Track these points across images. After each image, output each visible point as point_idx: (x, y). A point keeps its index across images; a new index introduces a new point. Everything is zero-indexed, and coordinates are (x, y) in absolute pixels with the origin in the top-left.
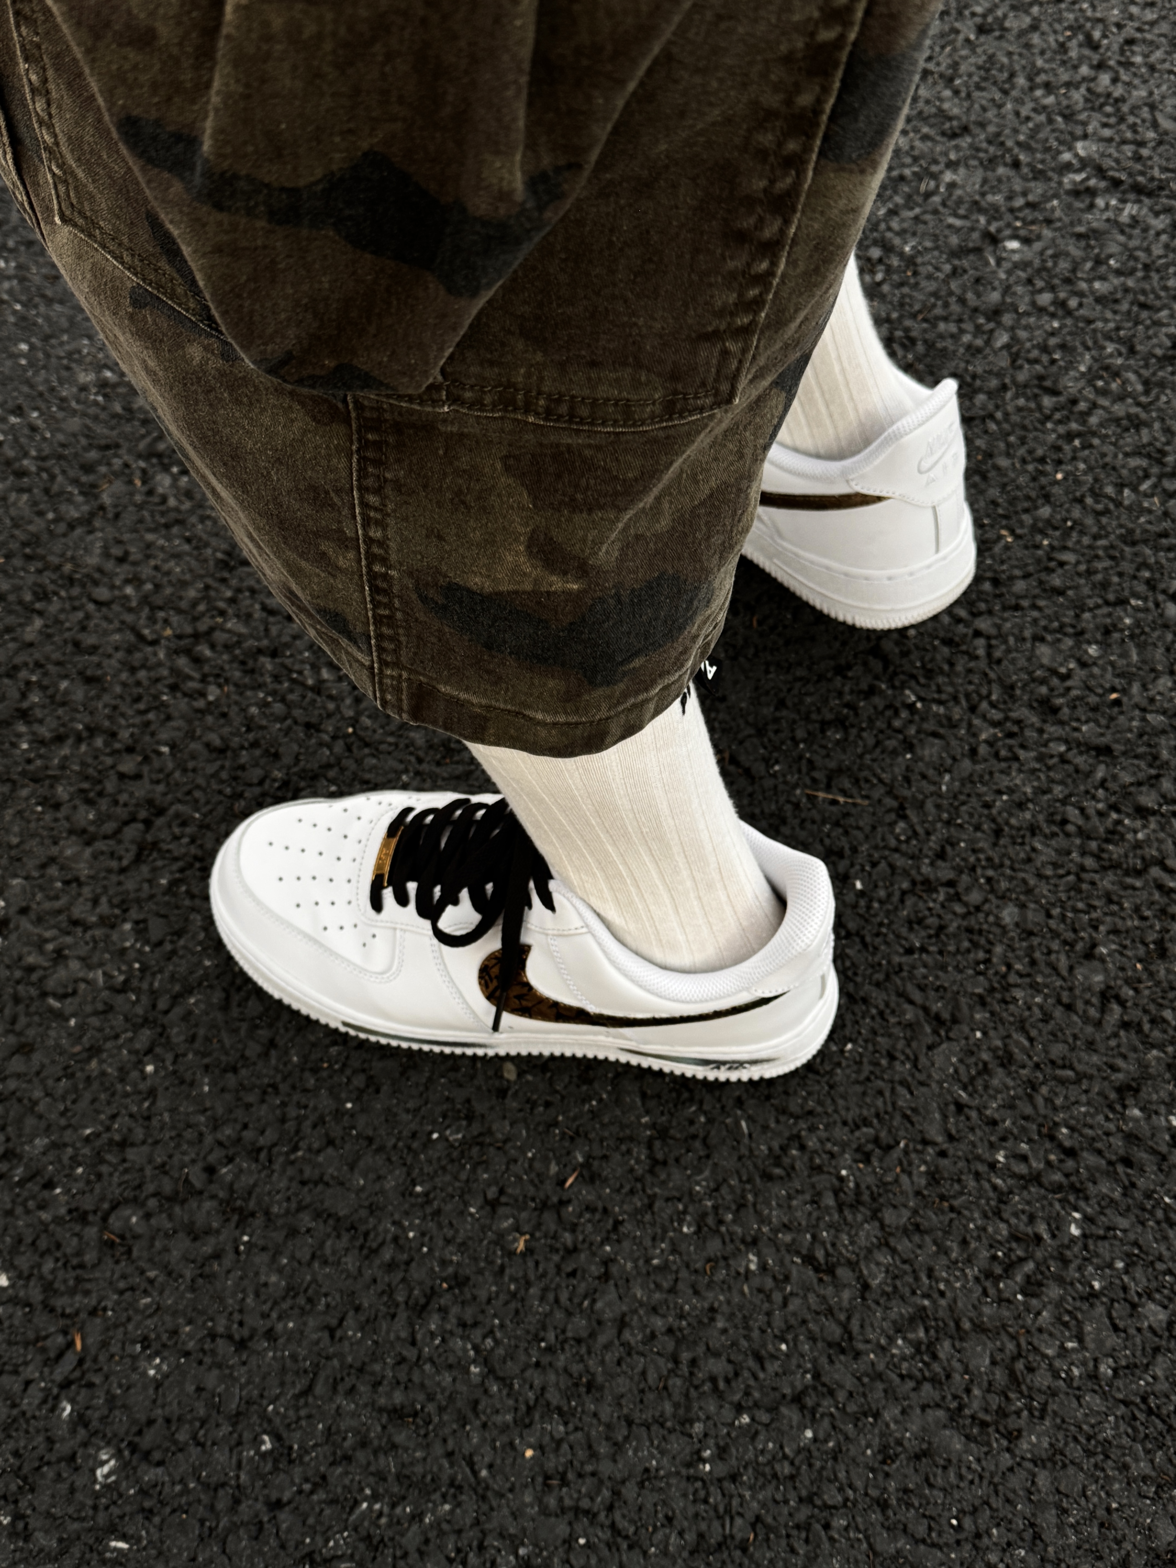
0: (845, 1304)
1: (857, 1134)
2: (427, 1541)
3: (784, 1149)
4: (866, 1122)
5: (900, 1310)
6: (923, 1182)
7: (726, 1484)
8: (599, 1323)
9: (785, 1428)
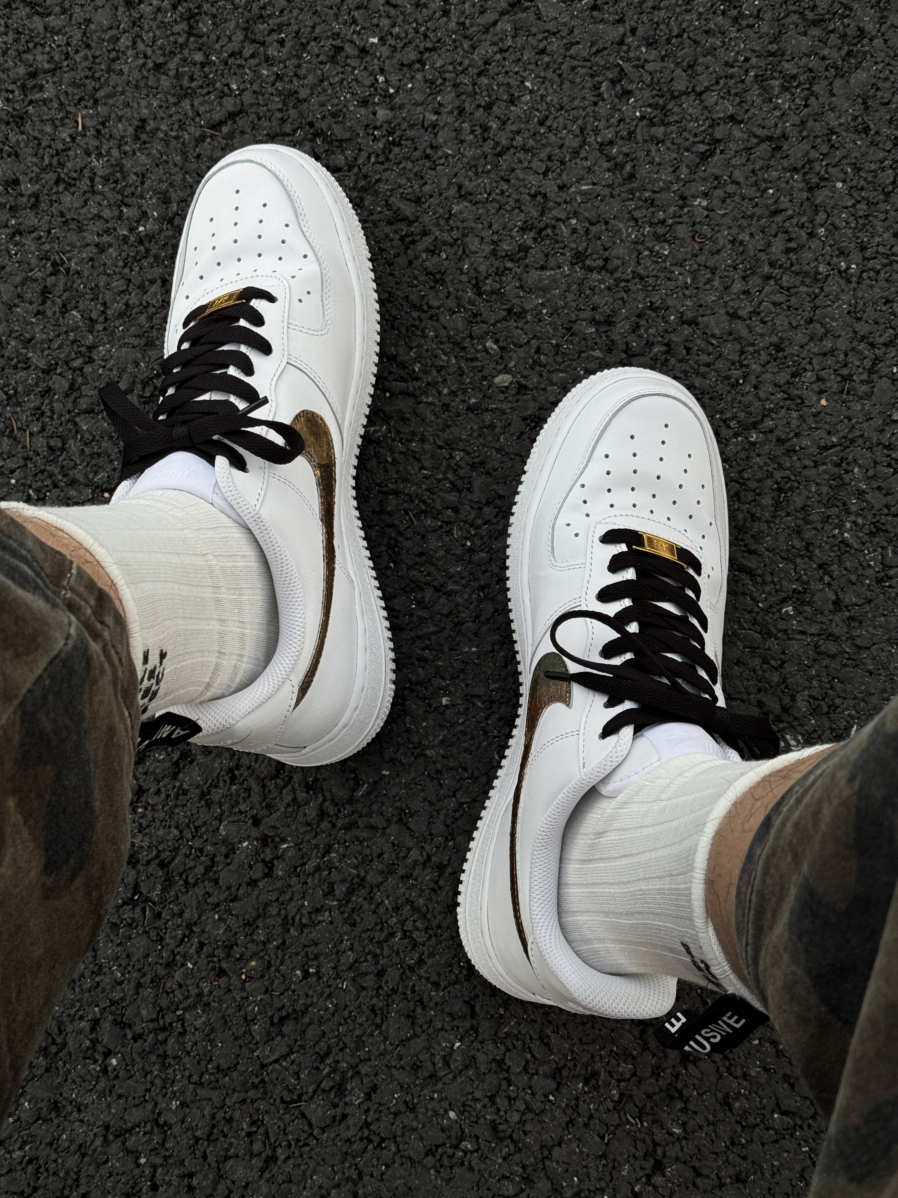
0: (745, 136)
1: (605, 96)
2: (879, 488)
3: (609, 159)
4: (597, 87)
5: (755, 95)
6: (654, 52)
7: (868, 254)
8: (730, 334)
9: (832, 202)
